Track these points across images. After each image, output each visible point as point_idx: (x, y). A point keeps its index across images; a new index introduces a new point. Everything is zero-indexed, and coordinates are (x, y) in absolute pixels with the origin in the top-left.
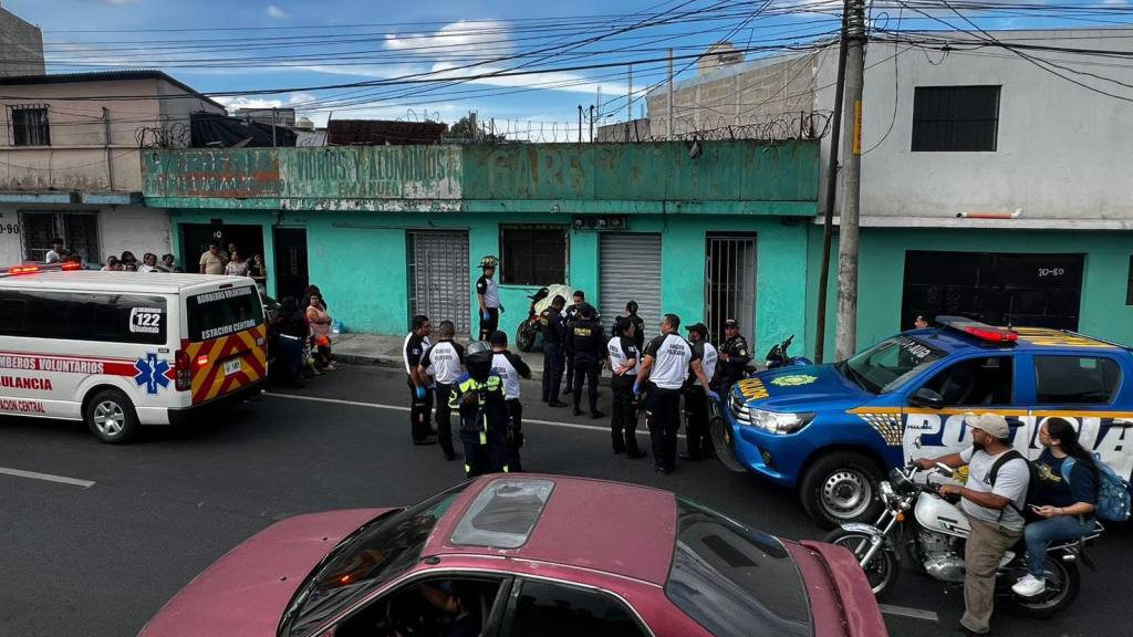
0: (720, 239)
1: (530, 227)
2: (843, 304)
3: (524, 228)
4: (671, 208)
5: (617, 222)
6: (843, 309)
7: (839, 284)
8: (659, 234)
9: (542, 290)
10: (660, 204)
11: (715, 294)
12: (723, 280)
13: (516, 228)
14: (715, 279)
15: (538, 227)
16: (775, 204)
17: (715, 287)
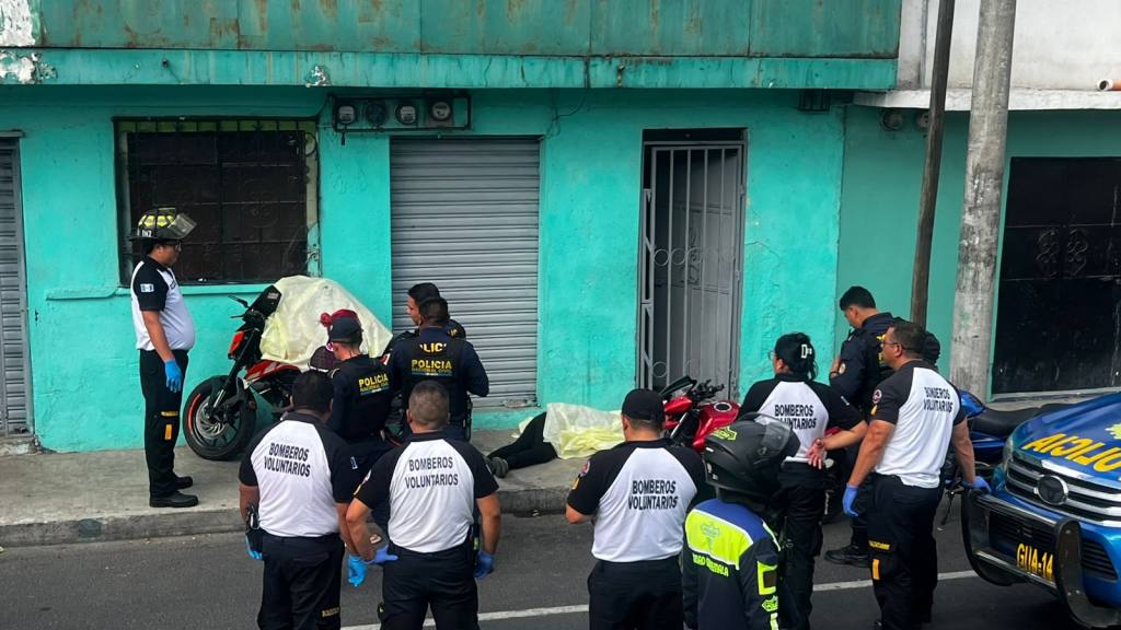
0: (672, 147)
1: (207, 127)
2: (976, 273)
3: (191, 128)
4: (603, 76)
5: (446, 112)
6: (975, 283)
7: (967, 232)
8: (536, 140)
9: (264, 295)
10: (579, 66)
11: (660, 273)
12: (678, 242)
13: (167, 128)
14: (661, 242)
15: (229, 127)
16: (818, 66)
17: (661, 258)
